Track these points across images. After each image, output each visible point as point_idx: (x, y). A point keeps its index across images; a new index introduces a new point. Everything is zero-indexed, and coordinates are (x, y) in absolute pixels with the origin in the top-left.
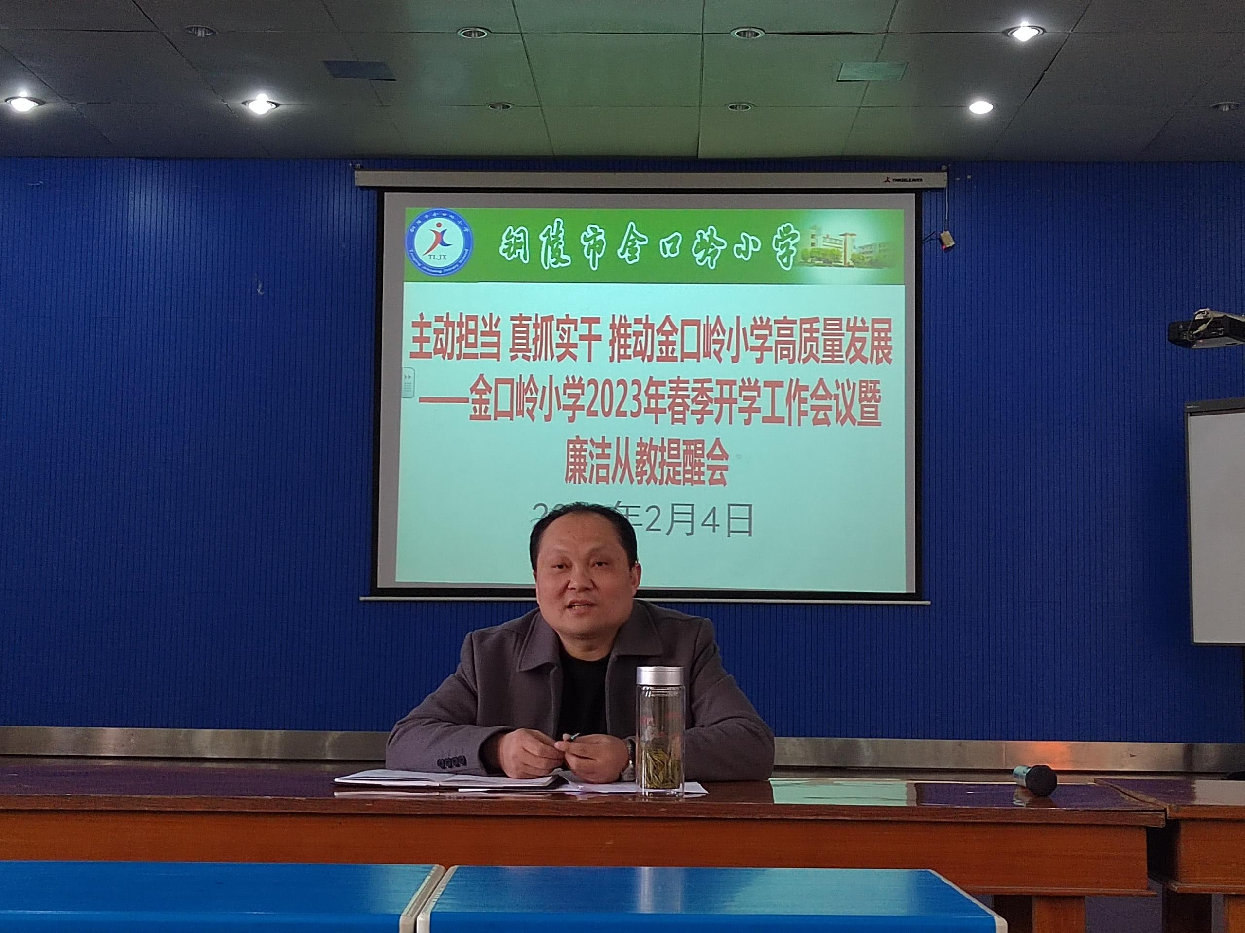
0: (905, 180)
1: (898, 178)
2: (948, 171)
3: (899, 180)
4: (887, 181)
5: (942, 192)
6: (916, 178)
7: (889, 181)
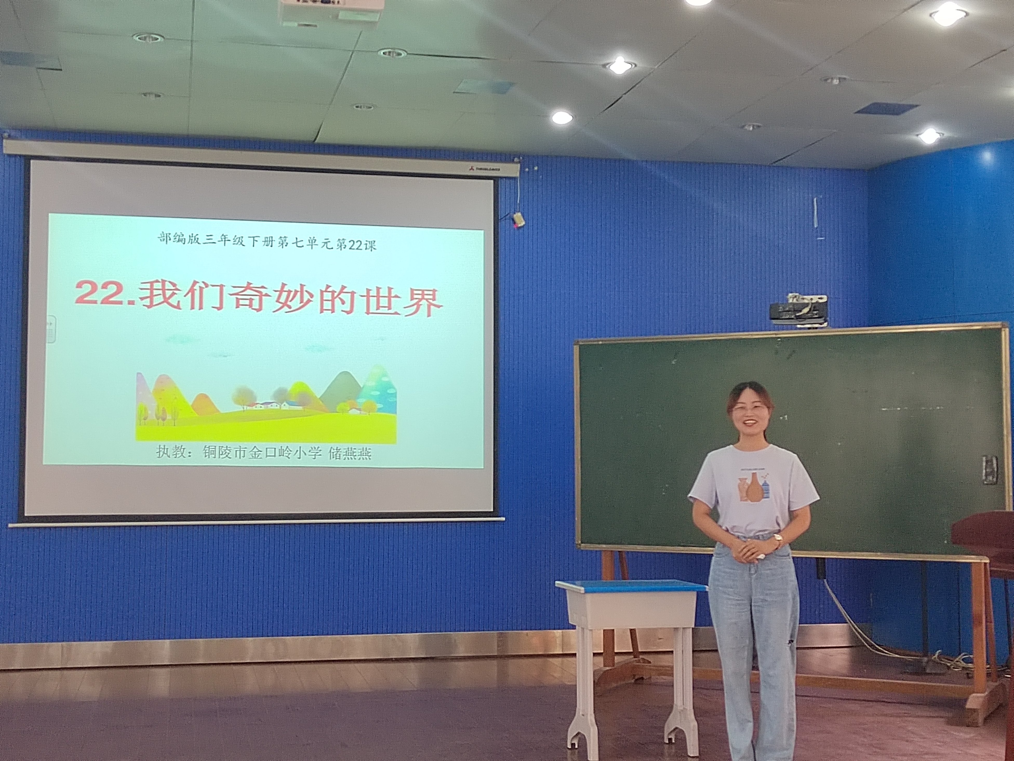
0: (486, 169)
1: (480, 168)
2: (519, 162)
3: (481, 169)
4: (472, 169)
5: (515, 180)
6: (495, 168)
7: (473, 170)
